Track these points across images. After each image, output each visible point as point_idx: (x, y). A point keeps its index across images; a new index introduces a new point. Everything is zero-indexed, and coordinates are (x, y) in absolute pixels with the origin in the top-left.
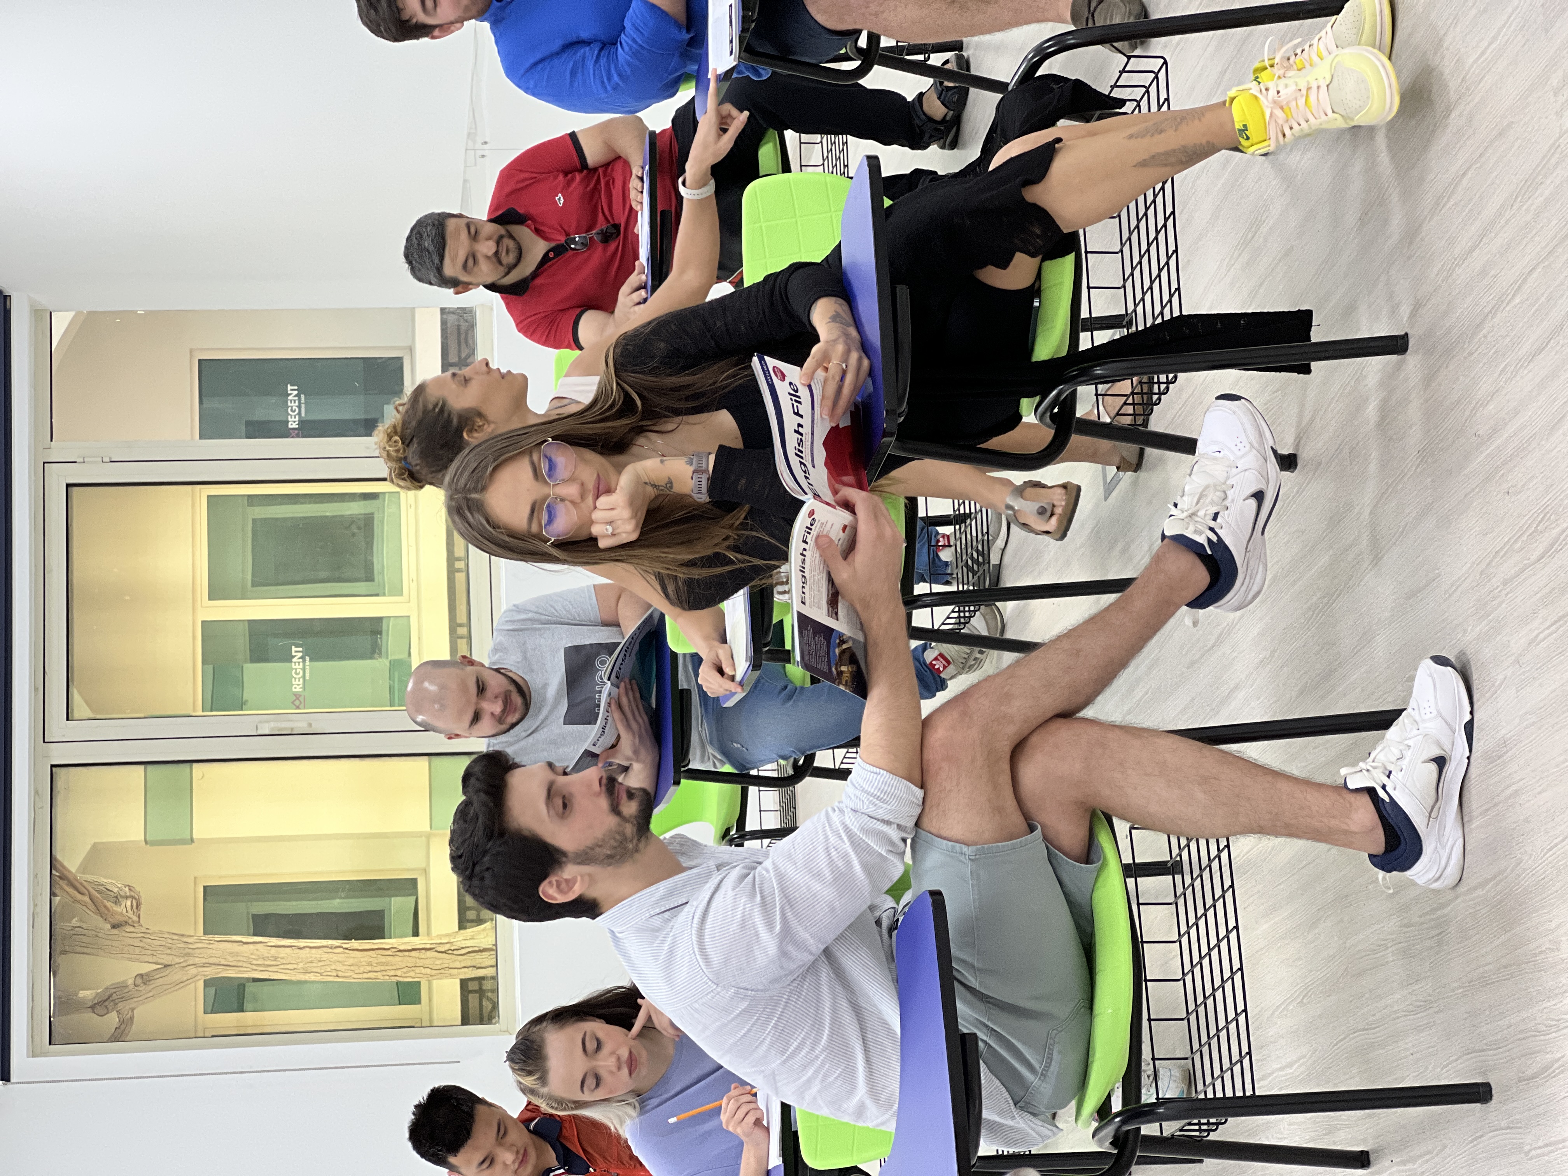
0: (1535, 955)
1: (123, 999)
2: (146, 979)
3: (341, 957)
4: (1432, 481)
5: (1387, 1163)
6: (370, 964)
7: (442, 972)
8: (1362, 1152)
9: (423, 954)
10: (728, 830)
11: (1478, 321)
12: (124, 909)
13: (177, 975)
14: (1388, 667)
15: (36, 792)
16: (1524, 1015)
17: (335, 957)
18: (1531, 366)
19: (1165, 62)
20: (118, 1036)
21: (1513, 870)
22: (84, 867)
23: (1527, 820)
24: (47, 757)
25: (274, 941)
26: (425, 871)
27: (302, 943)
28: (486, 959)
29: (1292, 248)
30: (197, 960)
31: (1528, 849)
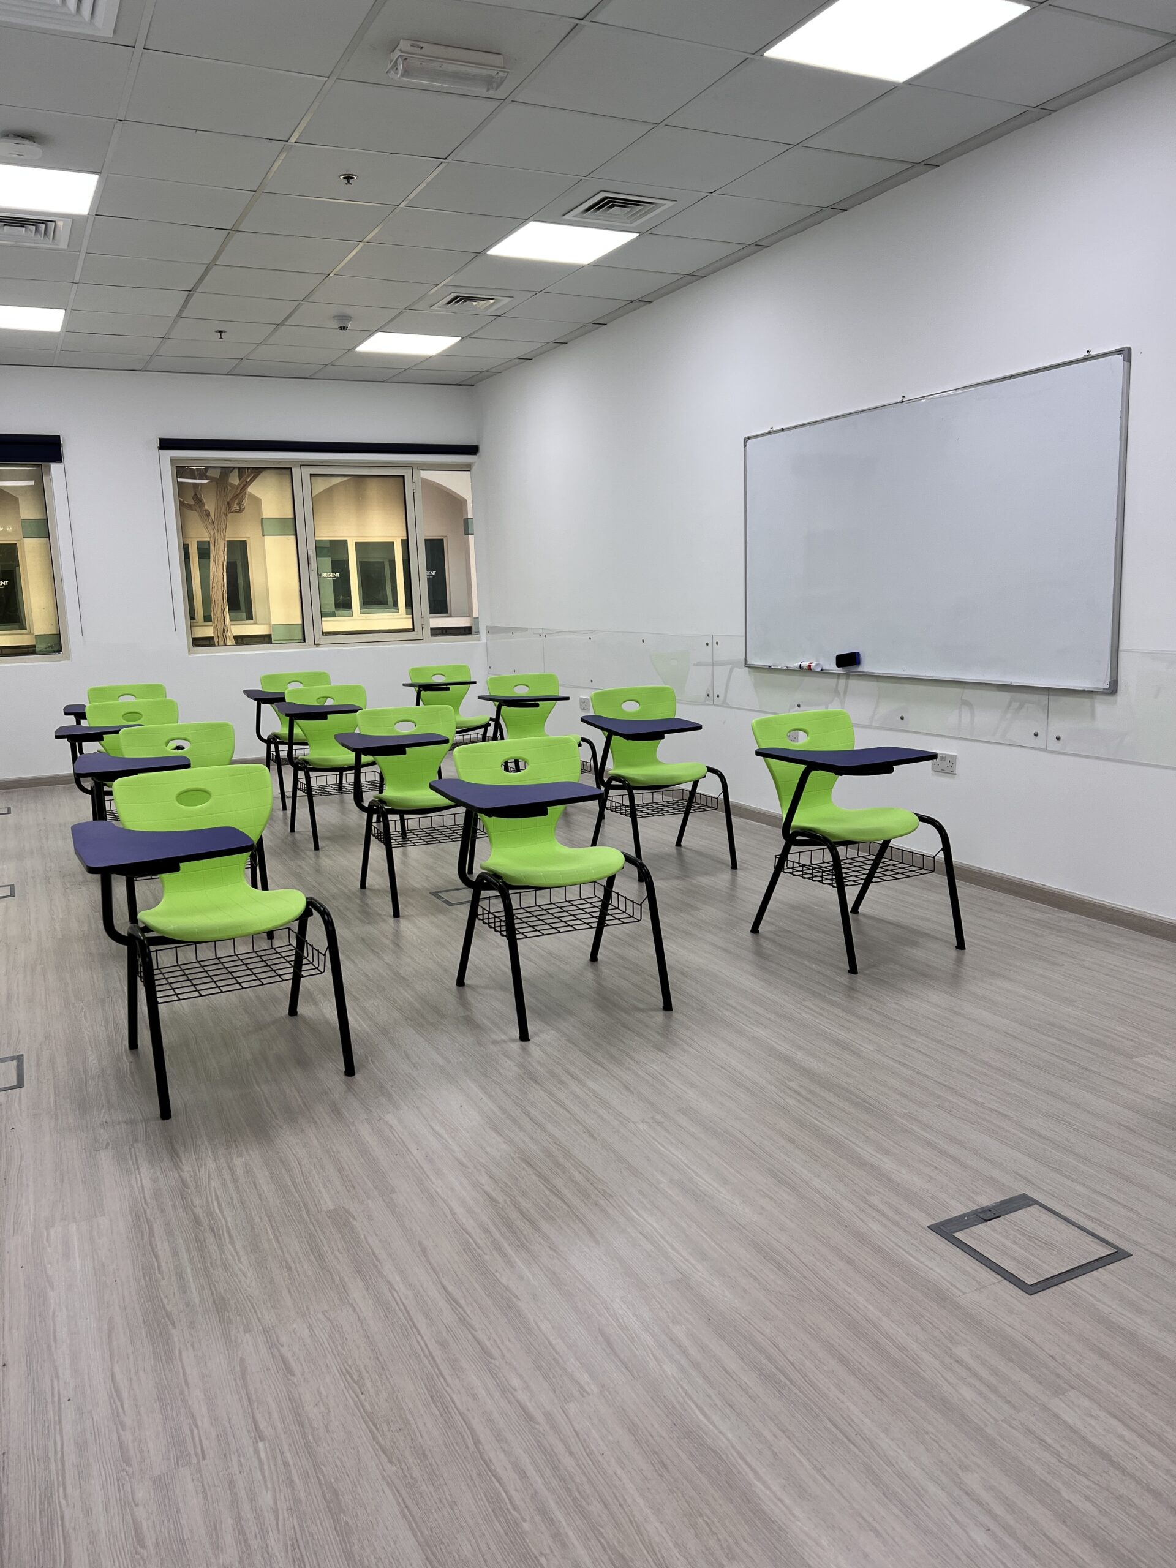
0: (235, 1141)
1: (200, 507)
2: (208, 514)
3: (220, 589)
4: (461, 1062)
5: (131, 1060)
6: (218, 600)
7: (216, 630)
8: (137, 1045)
9: (222, 621)
10: (279, 738)
11: (539, 1081)
12: (235, 507)
13: (210, 527)
14: (371, 1044)
15: (280, 462)
16: (204, 1137)
17: (220, 587)
18: (523, 1114)
19: (639, 921)
20: (181, 504)
21: (277, 1124)
22: (251, 496)
23: (302, 1131)
24: (295, 466)
25: (225, 564)
26: (256, 623)
27: (225, 574)
28: (221, 643)
29: (553, 977)
30: (216, 534)
31: (288, 1133)
